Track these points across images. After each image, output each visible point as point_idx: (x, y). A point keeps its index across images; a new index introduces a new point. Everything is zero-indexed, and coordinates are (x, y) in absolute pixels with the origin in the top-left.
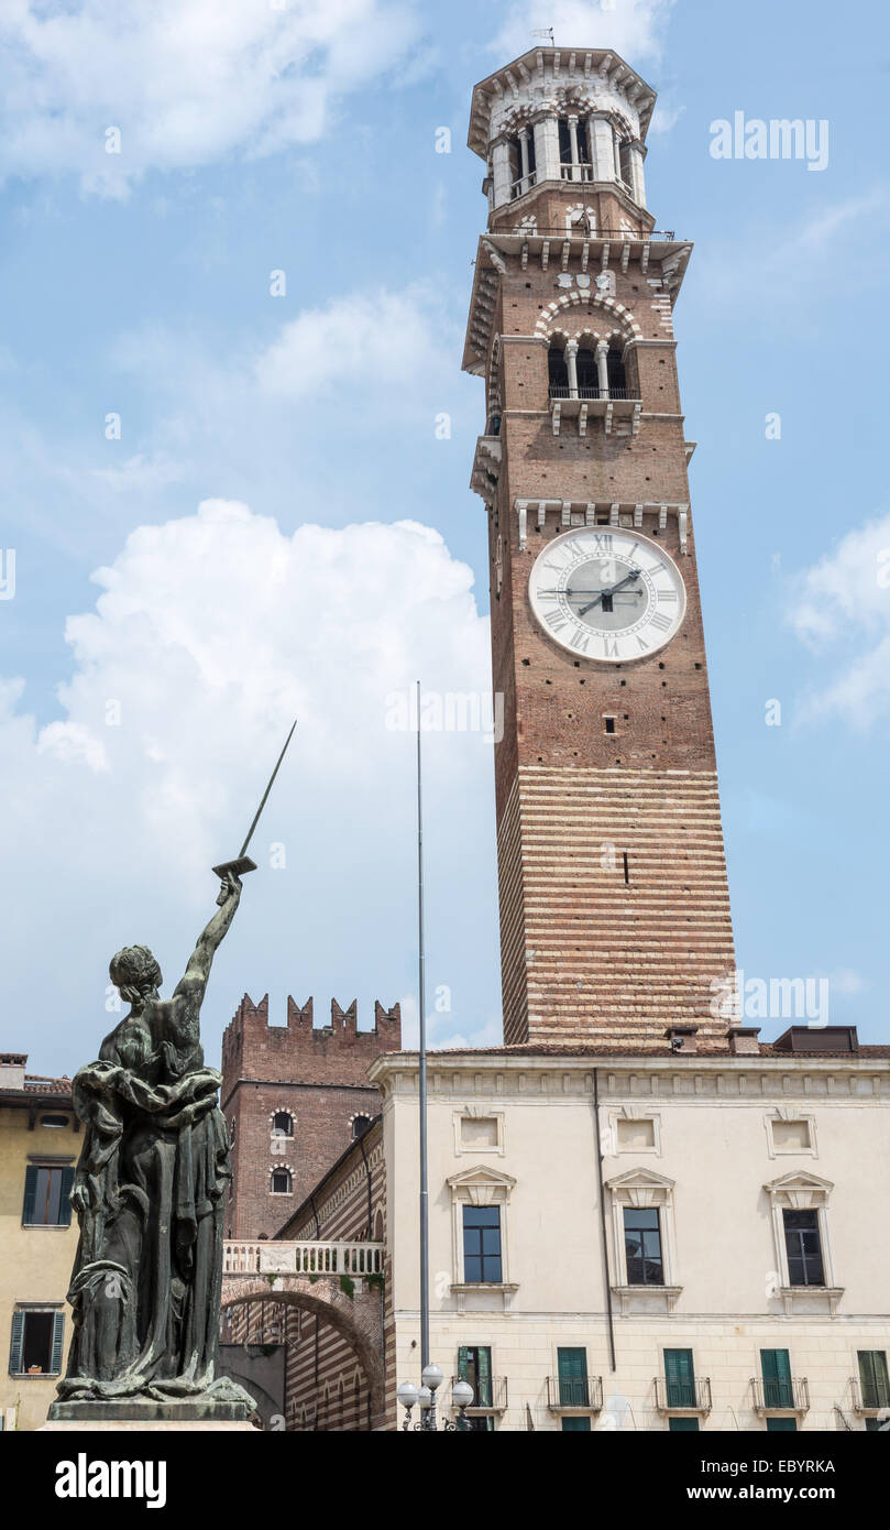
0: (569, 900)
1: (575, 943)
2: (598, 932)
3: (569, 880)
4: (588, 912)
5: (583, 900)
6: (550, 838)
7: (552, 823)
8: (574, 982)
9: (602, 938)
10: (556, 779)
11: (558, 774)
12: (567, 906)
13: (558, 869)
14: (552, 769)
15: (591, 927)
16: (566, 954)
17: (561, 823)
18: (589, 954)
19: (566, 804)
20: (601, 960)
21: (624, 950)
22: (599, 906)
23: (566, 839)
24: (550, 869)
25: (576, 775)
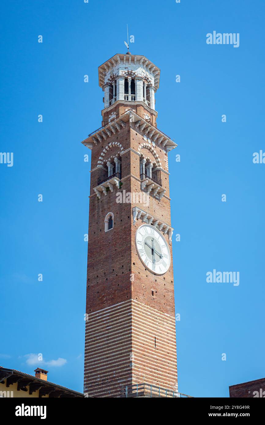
0: (142, 349)
1: (143, 363)
2: (148, 361)
3: (143, 342)
4: (146, 354)
5: (146, 350)
6: (138, 326)
7: (139, 321)
8: (143, 377)
9: (149, 364)
10: (140, 306)
11: (141, 305)
12: (142, 350)
13: (140, 337)
14: (139, 303)
15: (147, 359)
16: (141, 366)
17: (141, 322)
18: (146, 368)
19: (143, 316)
20: (149, 371)
21: (154, 369)
22: (149, 353)
23: (142, 328)
24: (138, 337)
25: (145, 307)
